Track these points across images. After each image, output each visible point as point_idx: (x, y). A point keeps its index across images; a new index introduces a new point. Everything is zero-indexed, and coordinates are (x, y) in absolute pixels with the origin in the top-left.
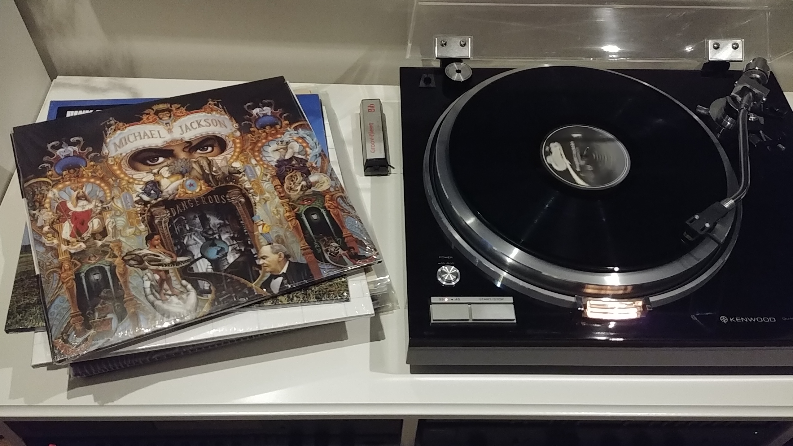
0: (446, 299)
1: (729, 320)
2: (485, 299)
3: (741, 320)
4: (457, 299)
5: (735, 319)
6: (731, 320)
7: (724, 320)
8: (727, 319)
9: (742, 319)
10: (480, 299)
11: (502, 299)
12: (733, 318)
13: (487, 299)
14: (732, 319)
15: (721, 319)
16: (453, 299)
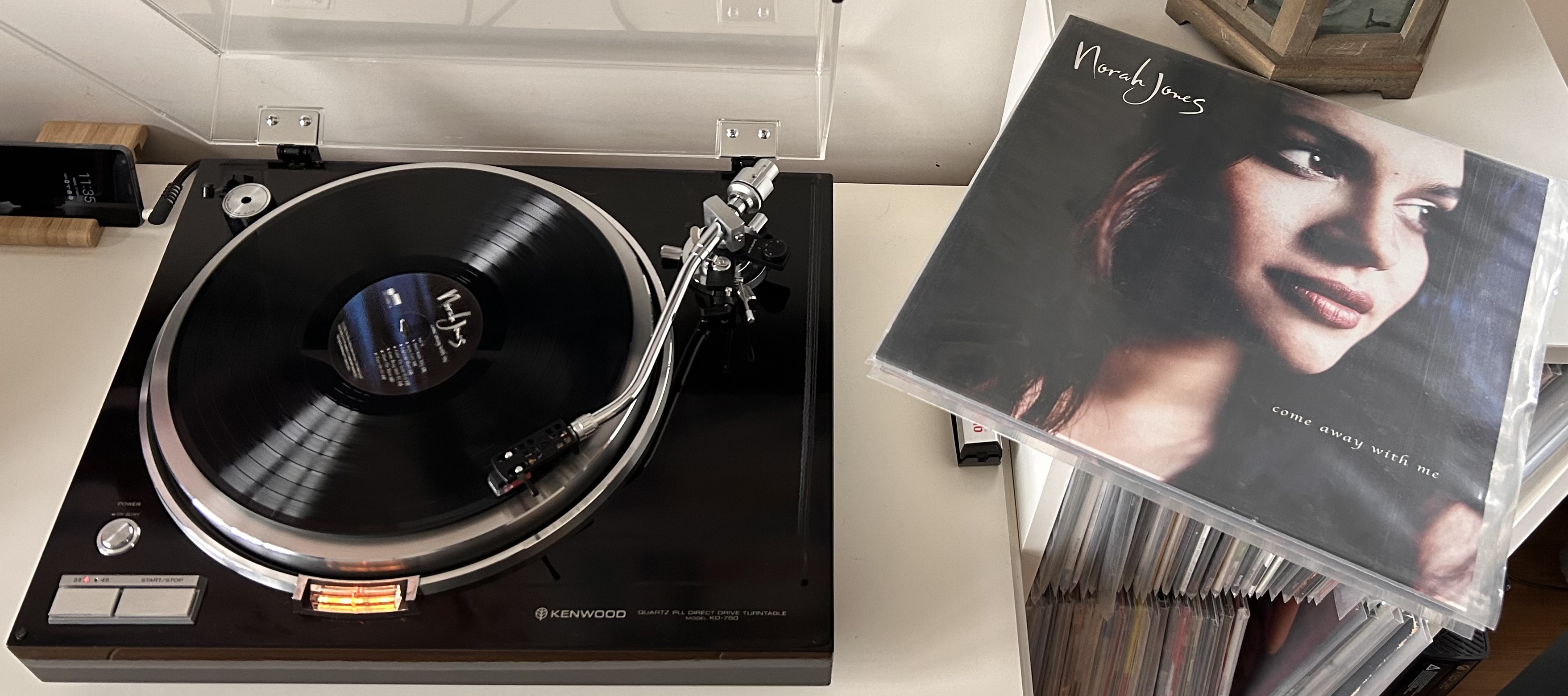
0: (87, 579)
1: (549, 614)
2: (151, 580)
3: (569, 615)
4: (103, 580)
5: (559, 614)
6: (553, 614)
7: (541, 615)
8: (547, 613)
9: (572, 612)
10: (143, 580)
11: (179, 580)
12: (558, 611)
13: (156, 580)
14: (555, 614)
15: (536, 614)
16: (97, 579)
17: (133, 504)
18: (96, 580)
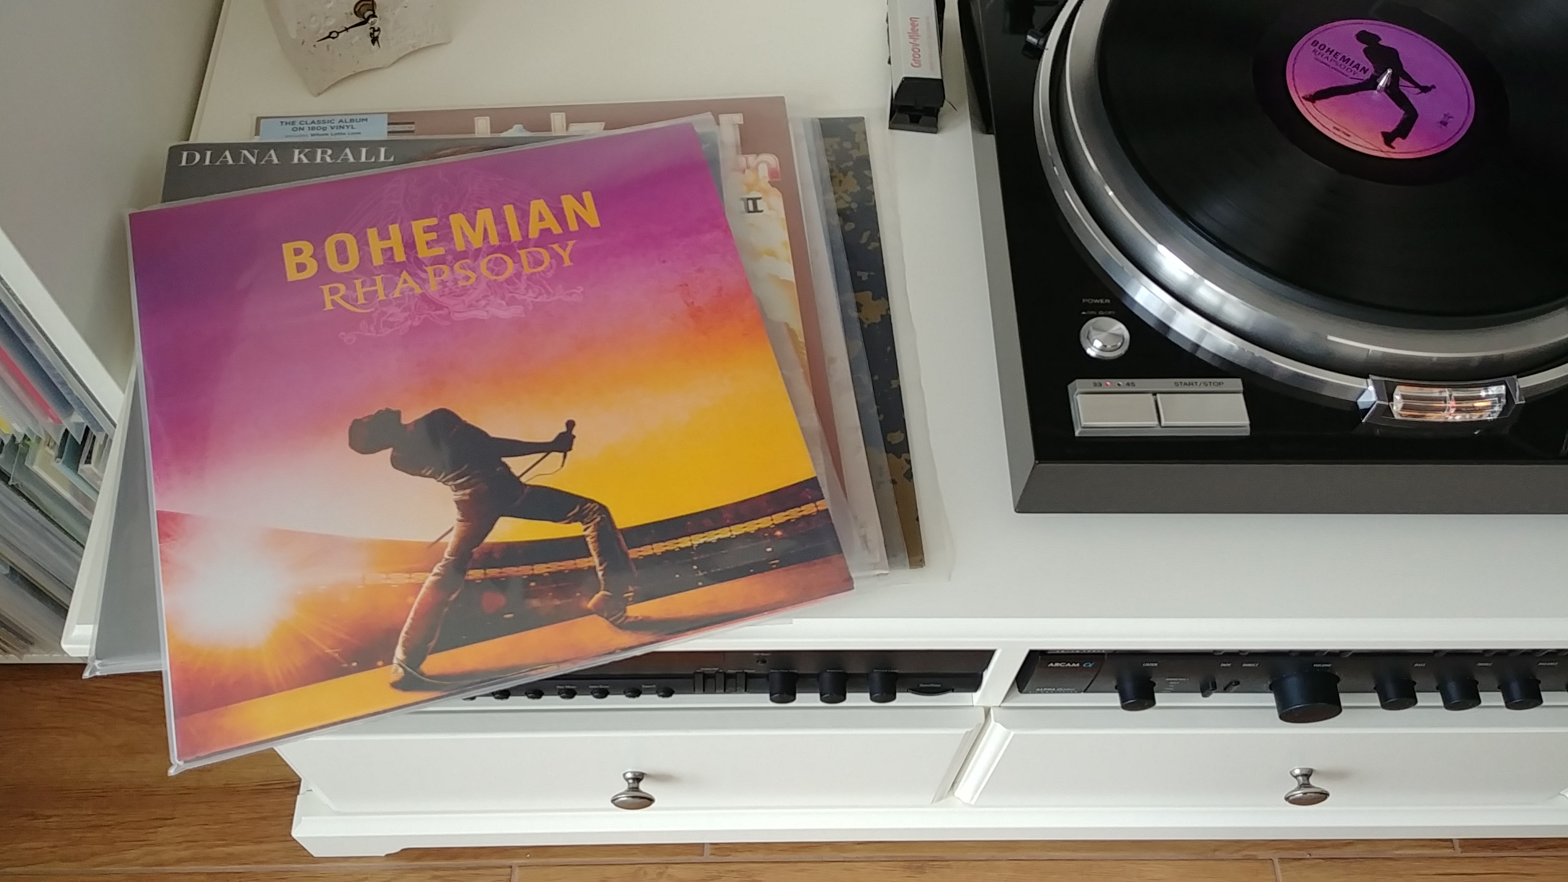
0: (1107, 385)
2: (1185, 384)
4: (1128, 384)
10: (1176, 384)
11: (1219, 384)
13: (1190, 384)
16: (1121, 383)
17: (1102, 301)
18: (1119, 385)
